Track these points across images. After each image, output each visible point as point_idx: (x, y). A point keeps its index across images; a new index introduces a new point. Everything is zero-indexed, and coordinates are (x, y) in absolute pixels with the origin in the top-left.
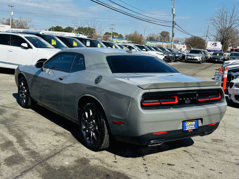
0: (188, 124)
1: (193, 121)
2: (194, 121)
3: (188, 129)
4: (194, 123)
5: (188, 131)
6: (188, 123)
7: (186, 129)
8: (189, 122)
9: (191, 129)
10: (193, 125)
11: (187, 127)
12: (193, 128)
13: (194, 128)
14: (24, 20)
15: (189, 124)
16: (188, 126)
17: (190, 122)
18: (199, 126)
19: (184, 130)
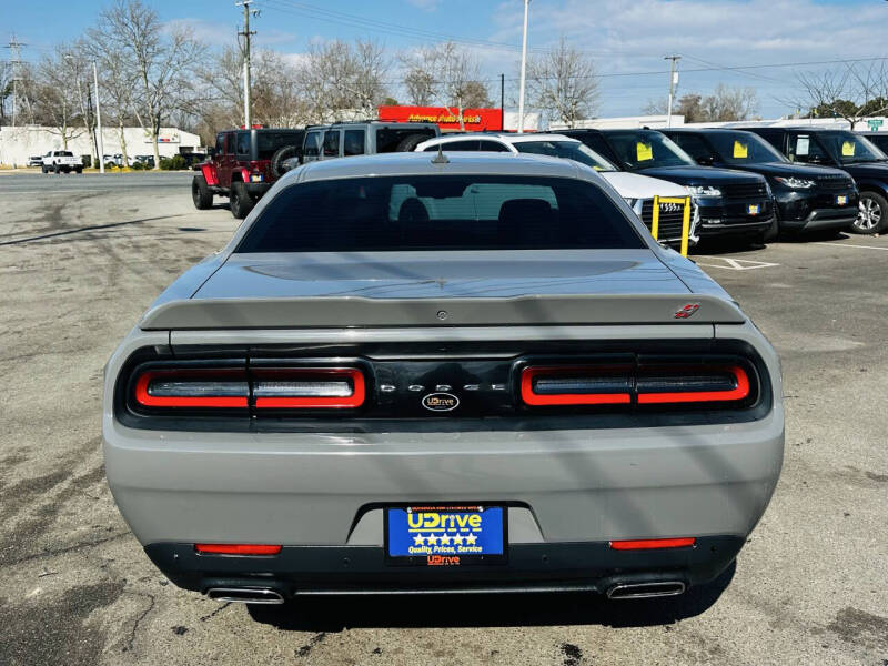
0: (427, 524)
1: (461, 512)
2: (477, 512)
3: (424, 551)
4: (475, 520)
5: (422, 559)
6: (427, 516)
7: (412, 550)
8: (434, 515)
9: (452, 550)
10: (464, 534)
11: (419, 540)
12: (463, 550)
13: (477, 550)
14: (730, 93)
15: (435, 524)
16: (426, 535)
17: (440, 512)
18: (512, 540)
19: (393, 553)
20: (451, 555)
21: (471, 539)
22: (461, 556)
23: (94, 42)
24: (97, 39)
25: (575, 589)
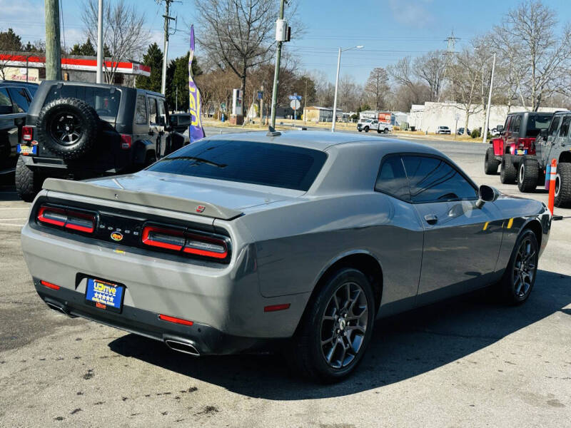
0: (100, 289)
1: (111, 286)
2: (115, 287)
3: (96, 300)
4: (114, 290)
5: (95, 303)
6: (100, 285)
7: (93, 299)
8: (102, 285)
9: (105, 302)
10: (110, 296)
11: (96, 295)
12: (109, 303)
13: (113, 304)
15: (102, 289)
16: (99, 293)
17: (104, 284)
18: (125, 303)
19: (87, 298)
20: (104, 304)
21: (112, 299)
22: (107, 305)
23: (499, 37)
24: (500, 34)
25: (139, 333)
